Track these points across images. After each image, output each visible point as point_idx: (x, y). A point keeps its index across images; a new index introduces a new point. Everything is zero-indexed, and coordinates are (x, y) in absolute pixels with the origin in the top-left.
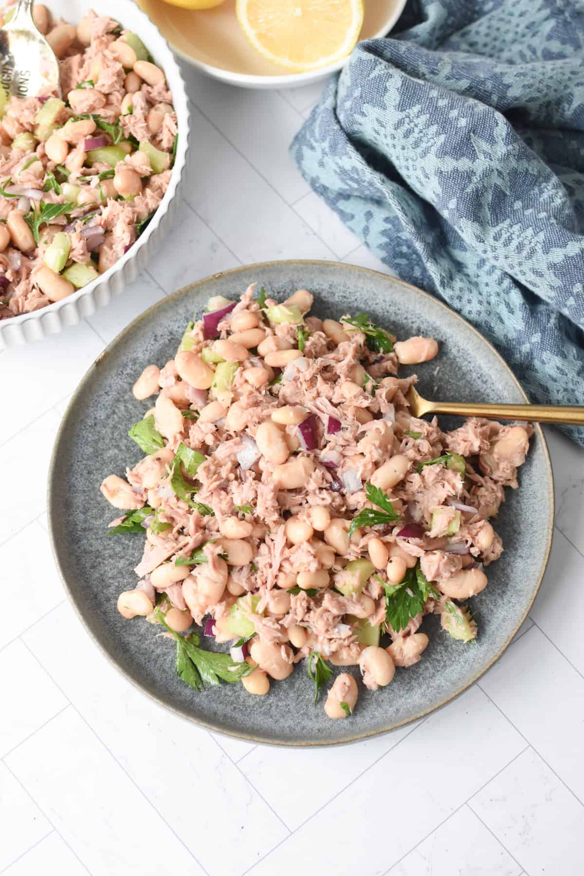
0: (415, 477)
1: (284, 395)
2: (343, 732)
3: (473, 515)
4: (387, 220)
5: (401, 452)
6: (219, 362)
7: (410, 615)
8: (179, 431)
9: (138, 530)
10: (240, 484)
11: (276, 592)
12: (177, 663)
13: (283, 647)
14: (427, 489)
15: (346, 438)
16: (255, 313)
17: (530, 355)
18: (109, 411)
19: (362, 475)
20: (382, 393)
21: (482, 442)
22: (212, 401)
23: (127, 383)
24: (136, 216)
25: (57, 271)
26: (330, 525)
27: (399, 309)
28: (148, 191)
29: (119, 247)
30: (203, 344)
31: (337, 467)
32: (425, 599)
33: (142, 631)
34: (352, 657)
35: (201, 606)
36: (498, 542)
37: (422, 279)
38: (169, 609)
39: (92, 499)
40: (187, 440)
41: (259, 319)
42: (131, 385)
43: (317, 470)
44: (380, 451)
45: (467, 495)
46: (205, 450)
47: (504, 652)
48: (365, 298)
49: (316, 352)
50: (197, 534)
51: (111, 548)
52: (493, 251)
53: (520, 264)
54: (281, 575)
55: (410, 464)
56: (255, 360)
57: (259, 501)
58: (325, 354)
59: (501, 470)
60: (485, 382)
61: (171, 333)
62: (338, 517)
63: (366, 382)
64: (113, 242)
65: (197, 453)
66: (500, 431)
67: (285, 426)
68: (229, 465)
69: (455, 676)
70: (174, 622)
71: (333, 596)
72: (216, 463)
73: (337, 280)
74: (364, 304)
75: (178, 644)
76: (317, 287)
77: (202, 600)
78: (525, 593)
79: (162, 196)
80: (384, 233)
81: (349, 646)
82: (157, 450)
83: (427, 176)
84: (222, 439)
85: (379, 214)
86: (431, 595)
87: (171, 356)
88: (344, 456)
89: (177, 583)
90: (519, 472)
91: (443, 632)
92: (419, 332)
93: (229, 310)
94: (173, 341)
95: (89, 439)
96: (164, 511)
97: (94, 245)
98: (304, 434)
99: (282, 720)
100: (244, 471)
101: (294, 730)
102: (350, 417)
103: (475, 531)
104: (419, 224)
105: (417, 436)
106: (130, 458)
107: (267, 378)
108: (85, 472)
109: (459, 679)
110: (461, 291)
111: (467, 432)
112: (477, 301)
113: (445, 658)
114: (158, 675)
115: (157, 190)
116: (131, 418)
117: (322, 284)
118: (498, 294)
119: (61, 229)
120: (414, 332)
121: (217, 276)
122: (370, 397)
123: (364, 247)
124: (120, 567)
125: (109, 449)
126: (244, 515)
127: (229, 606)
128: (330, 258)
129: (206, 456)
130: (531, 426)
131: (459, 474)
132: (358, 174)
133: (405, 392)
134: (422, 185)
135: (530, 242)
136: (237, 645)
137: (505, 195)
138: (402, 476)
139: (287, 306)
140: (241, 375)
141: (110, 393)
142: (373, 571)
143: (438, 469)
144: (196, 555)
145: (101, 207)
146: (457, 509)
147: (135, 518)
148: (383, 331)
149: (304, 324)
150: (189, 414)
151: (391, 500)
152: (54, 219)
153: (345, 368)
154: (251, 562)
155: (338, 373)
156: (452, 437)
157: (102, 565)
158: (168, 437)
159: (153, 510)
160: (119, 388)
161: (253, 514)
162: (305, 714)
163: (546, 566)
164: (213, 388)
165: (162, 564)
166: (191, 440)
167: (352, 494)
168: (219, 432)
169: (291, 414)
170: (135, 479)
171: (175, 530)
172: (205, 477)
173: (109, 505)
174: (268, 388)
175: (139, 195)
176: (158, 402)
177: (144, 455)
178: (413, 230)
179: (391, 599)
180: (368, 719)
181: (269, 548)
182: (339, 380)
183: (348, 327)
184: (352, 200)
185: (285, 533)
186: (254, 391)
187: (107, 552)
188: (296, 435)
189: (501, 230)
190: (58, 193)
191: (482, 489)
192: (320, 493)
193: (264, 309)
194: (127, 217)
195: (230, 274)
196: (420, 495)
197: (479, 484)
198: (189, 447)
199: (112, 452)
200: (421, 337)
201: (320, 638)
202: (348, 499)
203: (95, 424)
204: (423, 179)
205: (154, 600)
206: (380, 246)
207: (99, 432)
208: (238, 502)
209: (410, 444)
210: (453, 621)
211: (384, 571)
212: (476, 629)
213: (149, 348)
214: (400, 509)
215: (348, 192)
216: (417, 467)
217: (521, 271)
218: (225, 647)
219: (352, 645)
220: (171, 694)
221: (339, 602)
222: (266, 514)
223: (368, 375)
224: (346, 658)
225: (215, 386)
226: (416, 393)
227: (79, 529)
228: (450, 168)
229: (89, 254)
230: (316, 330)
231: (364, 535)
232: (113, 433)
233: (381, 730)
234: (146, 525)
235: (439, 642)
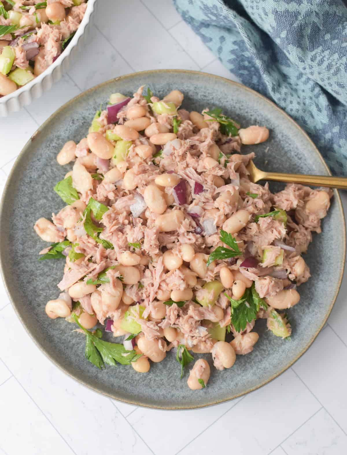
0: (254, 226)
1: (163, 165)
2: (200, 399)
3: (292, 252)
4: (235, 43)
5: (244, 208)
6: (118, 140)
7: (247, 321)
8: (89, 189)
9: (60, 257)
10: (132, 227)
11: (156, 303)
12: (87, 350)
13: (160, 341)
14: (261, 234)
15: (206, 197)
16: (143, 106)
17: (331, 141)
18: (40, 172)
19: (217, 223)
20: (232, 166)
21: (299, 202)
22: (113, 168)
23: (53, 153)
24: (61, 36)
25: (5, 73)
26: (194, 258)
27: (242, 106)
28: (70, 18)
29: (49, 58)
30: (106, 127)
31: (200, 217)
32: (258, 310)
33: (63, 327)
34: (207, 349)
35: (104, 312)
36: (307, 270)
37: (259, 85)
38: (81, 313)
39: (28, 235)
40: (95, 195)
41: (146, 110)
42: (56, 154)
43: (186, 219)
44: (230, 207)
45: (288, 238)
46: (108, 203)
47: (309, 347)
48: (219, 97)
49: (185, 135)
50: (102, 262)
51: (41, 269)
52: (310, 69)
53: (329, 78)
54: (160, 292)
55: (250, 216)
56: (143, 139)
57: (146, 240)
58: (191, 136)
59: (310, 220)
60: (300, 159)
61: (84, 118)
62: (200, 252)
63: (220, 157)
64: (45, 53)
65: (102, 205)
66: (311, 194)
67: (164, 187)
68: (125, 214)
69: (275, 361)
70: (85, 322)
71: (195, 307)
72: (115, 211)
73: (200, 84)
74: (219, 101)
75: (87, 337)
76: (186, 88)
77: (105, 308)
78: (324, 306)
79: (80, 22)
80: (233, 52)
81: (205, 341)
82: (73, 201)
83: (266, 14)
84: (119, 195)
85: (230, 39)
86: (262, 307)
87: (84, 134)
88: (205, 209)
89: (87, 295)
90: (322, 222)
91: (268, 331)
92: (255, 123)
93: (126, 103)
94: (85, 124)
95: (26, 192)
96: (79, 244)
97: (31, 56)
98: (177, 194)
99: (158, 390)
100: (135, 219)
101: (166, 397)
102: (210, 182)
103: (292, 263)
104: (258, 47)
105: (254, 196)
106: (54, 206)
107: (152, 152)
108: (23, 215)
109: (279, 364)
110: (286, 95)
111: (289, 194)
112: (296, 103)
113: (269, 349)
114: (73, 358)
115: (76, 17)
116: (56, 177)
117: (189, 87)
118: (311, 98)
119: (7, 43)
120: (252, 122)
121: (117, 79)
122: (223, 168)
123: (219, 61)
124: (47, 282)
125: (40, 199)
126: (134, 249)
127: (124, 312)
128: (195, 69)
129: (109, 207)
130: (332, 191)
131: (283, 224)
132: (217, 11)
133: (246, 164)
134: (262, 20)
135: (337, 64)
136: (128, 339)
137: (319, 29)
138: (244, 225)
139: (166, 102)
140: (134, 150)
141: (41, 160)
142: (223, 290)
143: (269, 220)
144: (101, 277)
145: (37, 28)
146: (282, 248)
147: (58, 248)
148: (232, 121)
149: (178, 115)
150: (97, 176)
151: (237, 242)
152: (4, 36)
153: (206, 148)
154: (139, 282)
155: (201, 151)
156: (278, 197)
157: (35, 280)
158: (82, 192)
159: (71, 243)
160: (47, 156)
161: (141, 249)
162: (174, 386)
163: (340, 288)
164: (113, 158)
165: (77, 282)
166: (98, 195)
167: (210, 236)
168: (118, 191)
169: (169, 180)
170: (58, 221)
171: (86, 259)
172: (108, 222)
173: (40, 239)
174: (152, 160)
175: (64, 21)
176: (75, 167)
177: (65, 204)
178: (255, 51)
179: (235, 310)
180: (216, 390)
181: (152, 273)
182: (202, 156)
183: (207, 117)
184: (211, 28)
185: (163, 263)
186: (143, 162)
187: (38, 271)
188: (172, 194)
189: (316, 54)
190: (5, 18)
191: (298, 234)
192: (188, 235)
193: (150, 104)
194: (55, 36)
195: (126, 78)
196: (256, 237)
197: (296, 230)
198: (96, 200)
199: (42, 201)
200: (257, 126)
201: (186, 336)
202: (206, 239)
203: (31, 182)
204: (263, 16)
205: (71, 307)
206: (230, 61)
207: (33, 187)
208: (130, 240)
209: (250, 202)
210: (276, 324)
211: (231, 289)
212: (291, 329)
213: (68, 129)
214: (242, 247)
215: (209, 22)
216: (255, 218)
217: (329, 83)
218: (119, 339)
219: (207, 340)
220: (83, 371)
221: (199, 312)
222: (150, 250)
223: (222, 152)
224: (203, 348)
225: (115, 157)
226: (254, 166)
227: (19, 256)
228: (283, 9)
229: (28, 62)
230: (185, 120)
231: (217, 264)
232: (43, 188)
233: (226, 399)
234: (65, 253)
235: (265, 337)
